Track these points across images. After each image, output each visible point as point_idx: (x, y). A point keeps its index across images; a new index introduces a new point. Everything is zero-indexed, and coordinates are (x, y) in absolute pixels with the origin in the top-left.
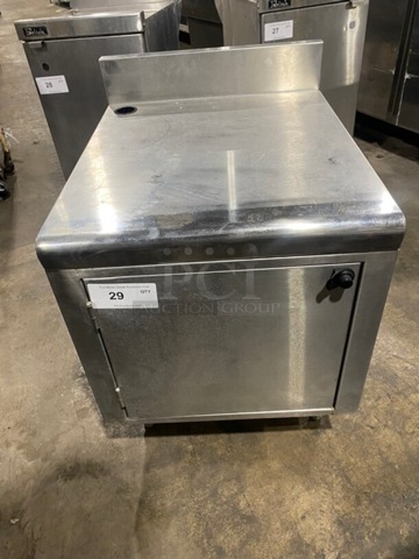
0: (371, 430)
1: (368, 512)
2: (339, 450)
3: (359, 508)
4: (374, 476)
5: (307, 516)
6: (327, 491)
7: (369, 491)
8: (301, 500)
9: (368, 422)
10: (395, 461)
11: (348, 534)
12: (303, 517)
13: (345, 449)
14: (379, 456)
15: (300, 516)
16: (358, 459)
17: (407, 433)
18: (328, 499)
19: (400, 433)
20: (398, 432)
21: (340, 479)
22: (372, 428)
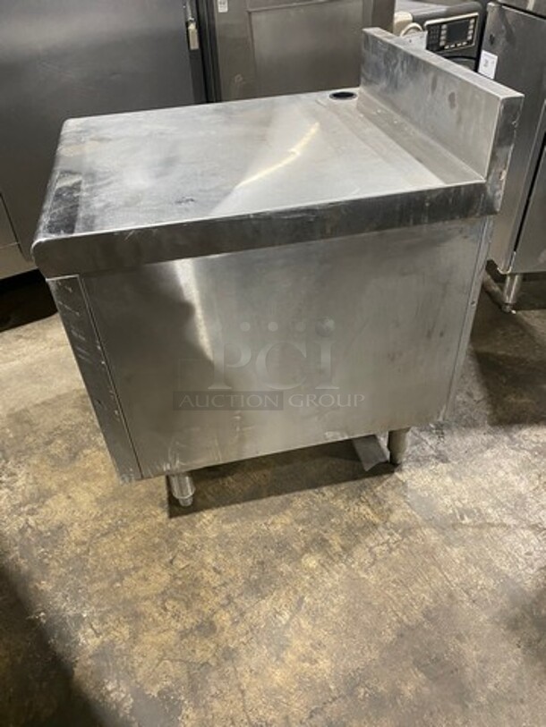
0: (167, 560)
1: (68, 552)
2: (140, 526)
3: (73, 544)
4: (108, 560)
5: (70, 500)
6: (93, 516)
7: (90, 554)
8: (86, 494)
9: (178, 556)
10: (125, 583)
11: (49, 534)
12: (69, 497)
13: (142, 532)
14: (132, 566)
15: (70, 494)
16: (128, 545)
17: (164, 601)
18: (85, 517)
19: (164, 593)
20: (165, 591)
21: (106, 527)
22: (171, 562)
